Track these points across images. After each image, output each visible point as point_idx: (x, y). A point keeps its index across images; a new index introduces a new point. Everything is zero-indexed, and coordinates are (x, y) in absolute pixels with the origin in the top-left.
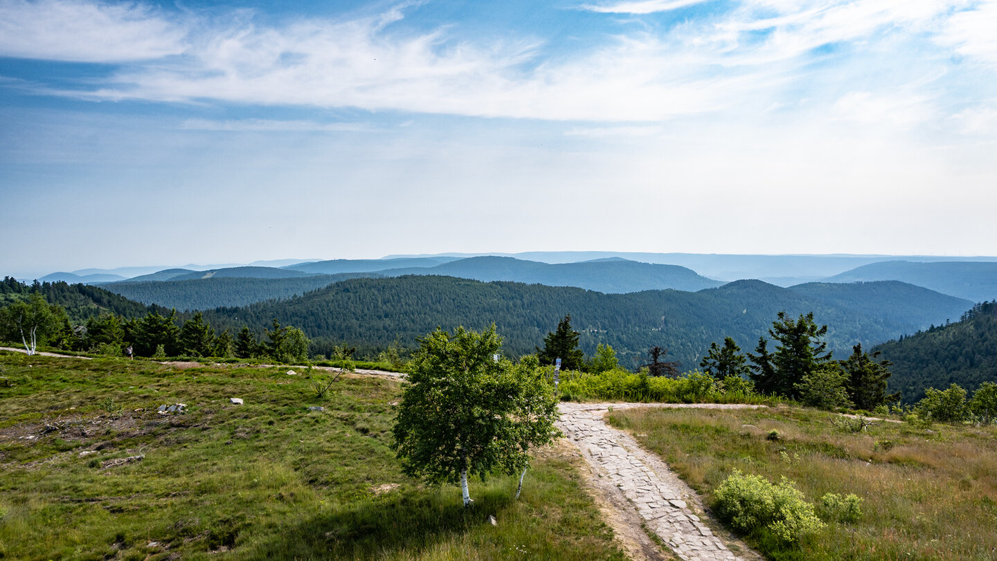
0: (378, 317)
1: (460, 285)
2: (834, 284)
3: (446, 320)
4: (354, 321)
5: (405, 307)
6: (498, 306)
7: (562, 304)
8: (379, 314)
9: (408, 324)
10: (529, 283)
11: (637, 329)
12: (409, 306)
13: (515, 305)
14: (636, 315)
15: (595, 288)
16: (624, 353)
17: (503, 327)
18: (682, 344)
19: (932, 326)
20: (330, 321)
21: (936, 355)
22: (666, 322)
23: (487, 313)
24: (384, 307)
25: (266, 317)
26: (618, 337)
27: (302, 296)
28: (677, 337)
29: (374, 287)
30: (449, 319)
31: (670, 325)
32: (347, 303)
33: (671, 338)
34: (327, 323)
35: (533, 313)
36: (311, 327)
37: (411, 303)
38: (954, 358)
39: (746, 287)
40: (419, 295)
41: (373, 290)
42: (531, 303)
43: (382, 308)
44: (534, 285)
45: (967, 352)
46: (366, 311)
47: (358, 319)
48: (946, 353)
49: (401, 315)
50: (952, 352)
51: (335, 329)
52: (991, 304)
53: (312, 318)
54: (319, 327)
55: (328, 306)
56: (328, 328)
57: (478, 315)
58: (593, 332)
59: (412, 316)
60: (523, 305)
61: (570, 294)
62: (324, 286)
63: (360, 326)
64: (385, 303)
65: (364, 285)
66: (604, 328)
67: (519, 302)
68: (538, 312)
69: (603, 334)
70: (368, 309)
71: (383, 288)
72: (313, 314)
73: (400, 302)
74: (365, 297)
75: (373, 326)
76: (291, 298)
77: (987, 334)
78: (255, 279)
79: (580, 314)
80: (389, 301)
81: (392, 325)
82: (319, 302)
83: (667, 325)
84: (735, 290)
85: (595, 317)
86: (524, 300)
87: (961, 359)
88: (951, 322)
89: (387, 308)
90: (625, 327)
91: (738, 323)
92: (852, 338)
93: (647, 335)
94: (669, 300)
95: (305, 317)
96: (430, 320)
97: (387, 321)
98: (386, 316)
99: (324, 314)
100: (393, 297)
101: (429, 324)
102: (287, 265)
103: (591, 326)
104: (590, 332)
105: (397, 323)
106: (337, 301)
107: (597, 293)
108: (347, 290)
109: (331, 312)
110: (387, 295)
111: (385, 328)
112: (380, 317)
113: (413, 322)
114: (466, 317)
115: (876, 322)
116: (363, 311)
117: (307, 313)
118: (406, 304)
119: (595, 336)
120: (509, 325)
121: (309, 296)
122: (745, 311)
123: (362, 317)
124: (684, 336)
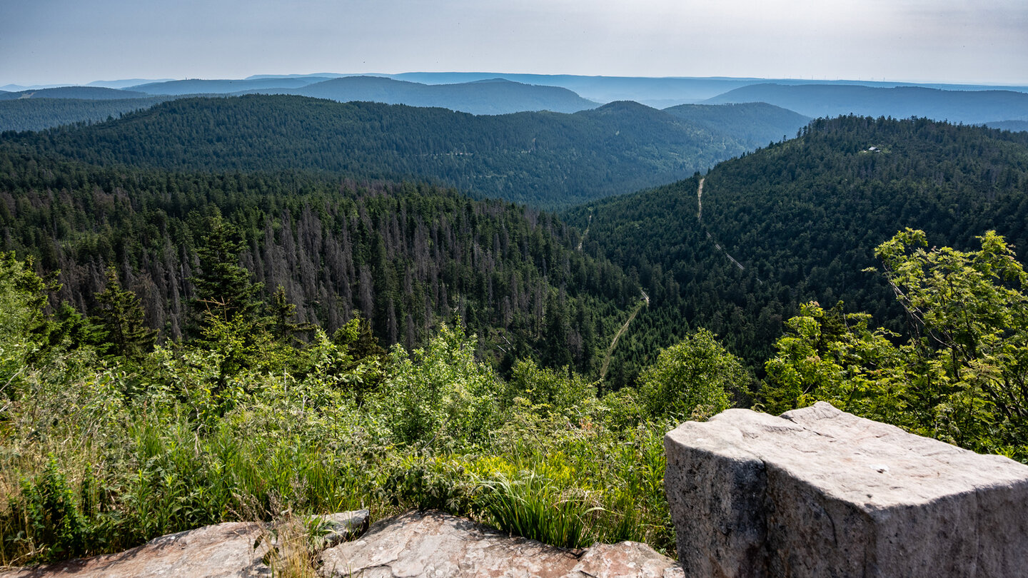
0: (208, 141)
1: (310, 105)
2: (707, 106)
3: (291, 144)
4: (179, 146)
5: (242, 130)
6: (353, 128)
7: (425, 126)
8: (210, 137)
9: (244, 149)
10: (391, 102)
11: (506, 151)
12: (247, 128)
13: (372, 127)
14: (505, 137)
15: (463, 109)
16: (490, 177)
17: (356, 151)
18: (550, 167)
19: (772, 143)
20: (147, 146)
21: (764, 170)
22: (537, 145)
23: (339, 136)
24: (217, 130)
25: (64, 142)
26: (484, 160)
27: (119, 118)
28: (546, 159)
29: (207, 107)
30: (294, 142)
31: (540, 147)
32: (171, 126)
33: (540, 160)
34: (143, 148)
35: (392, 136)
36: (123, 153)
37: (250, 125)
38: (779, 173)
39: (621, 109)
40: (261, 117)
41: (205, 110)
42: (391, 124)
43: (214, 131)
44: (396, 106)
45: (791, 166)
46: (194, 134)
47: (183, 144)
48: (774, 168)
49: (237, 139)
50: (779, 166)
51: (153, 156)
52: (824, 120)
53: (124, 143)
54: (133, 152)
55: (147, 129)
56: (144, 154)
57: (328, 138)
58: (459, 155)
59: (249, 140)
60: (382, 127)
61: (436, 115)
62: (146, 107)
63: (185, 152)
64: (218, 125)
65: (195, 105)
66: (470, 150)
67: (377, 124)
68: (398, 134)
69: (469, 157)
70: (197, 132)
71: (218, 109)
72: (126, 138)
73: (237, 124)
74: (194, 119)
75: (201, 151)
76: (105, 121)
77: (811, 148)
78: (78, 100)
79: (445, 136)
80: (224, 123)
81: (224, 149)
82: (137, 124)
83: (537, 147)
84: (610, 112)
85: (461, 140)
86: (383, 121)
87: (784, 173)
88: (787, 139)
89: (220, 131)
90: (493, 149)
91: (609, 144)
92: (717, 158)
93: (515, 157)
94: (541, 122)
95: (117, 142)
96: (270, 143)
97: (219, 146)
98: (219, 139)
99: (140, 138)
100: (229, 119)
101: (269, 148)
102: (130, 85)
103: (456, 149)
104: (454, 155)
105: (231, 147)
106: (158, 124)
107: (465, 114)
108: (174, 111)
109: (150, 136)
110: (222, 117)
111: (215, 153)
112: (211, 142)
113: (250, 146)
114: (315, 140)
115: (740, 142)
116: (190, 135)
117: (119, 137)
118: (244, 126)
119: (460, 159)
120: (363, 148)
121: (128, 118)
122: (617, 133)
123: (189, 141)
124: (554, 158)
